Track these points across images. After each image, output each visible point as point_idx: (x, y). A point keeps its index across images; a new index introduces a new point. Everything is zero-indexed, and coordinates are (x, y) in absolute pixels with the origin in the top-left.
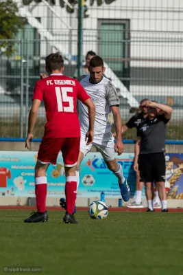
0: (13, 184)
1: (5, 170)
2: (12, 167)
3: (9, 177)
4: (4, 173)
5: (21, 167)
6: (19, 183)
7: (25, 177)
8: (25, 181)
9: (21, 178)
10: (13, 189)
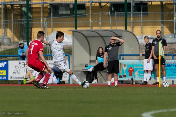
0: (134, 75)
1: (132, 68)
2: (134, 67)
3: (133, 72)
4: (131, 70)
5: (138, 67)
6: (136, 74)
7: (139, 72)
8: (139, 73)
9: (137, 72)
10: (134, 77)
